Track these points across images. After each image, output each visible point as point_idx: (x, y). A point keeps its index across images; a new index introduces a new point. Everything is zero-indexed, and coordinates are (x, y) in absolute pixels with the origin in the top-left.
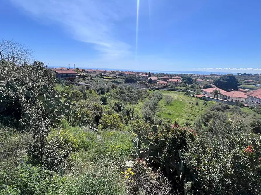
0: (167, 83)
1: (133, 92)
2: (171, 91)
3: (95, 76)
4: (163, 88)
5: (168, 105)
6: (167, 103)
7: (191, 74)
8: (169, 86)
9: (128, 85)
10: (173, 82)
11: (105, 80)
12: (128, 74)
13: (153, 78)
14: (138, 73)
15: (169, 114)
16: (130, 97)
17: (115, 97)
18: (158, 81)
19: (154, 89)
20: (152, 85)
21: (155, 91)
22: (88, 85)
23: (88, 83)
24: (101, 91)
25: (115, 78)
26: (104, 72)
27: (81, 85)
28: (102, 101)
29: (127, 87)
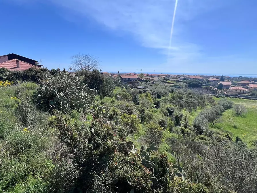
0: (244, 89)
2: (250, 99)
3: (158, 80)
4: (237, 95)
5: (238, 116)
6: (237, 114)
8: (249, 93)
9: (190, 90)
10: (255, 89)
11: (166, 84)
12: (193, 79)
13: (224, 83)
14: (209, 77)
15: (235, 127)
16: (187, 103)
17: (171, 102)
18: (232, 87)
19: (223, 95)
20: (221, 91)
21: (224, 98)
22: (146, 89)
23: (146, 87)
24: (158, 94)
25: (177, 82)
26: (169, 76)
27: (140, 89)
28: (155, 104)
29: (188, 92)
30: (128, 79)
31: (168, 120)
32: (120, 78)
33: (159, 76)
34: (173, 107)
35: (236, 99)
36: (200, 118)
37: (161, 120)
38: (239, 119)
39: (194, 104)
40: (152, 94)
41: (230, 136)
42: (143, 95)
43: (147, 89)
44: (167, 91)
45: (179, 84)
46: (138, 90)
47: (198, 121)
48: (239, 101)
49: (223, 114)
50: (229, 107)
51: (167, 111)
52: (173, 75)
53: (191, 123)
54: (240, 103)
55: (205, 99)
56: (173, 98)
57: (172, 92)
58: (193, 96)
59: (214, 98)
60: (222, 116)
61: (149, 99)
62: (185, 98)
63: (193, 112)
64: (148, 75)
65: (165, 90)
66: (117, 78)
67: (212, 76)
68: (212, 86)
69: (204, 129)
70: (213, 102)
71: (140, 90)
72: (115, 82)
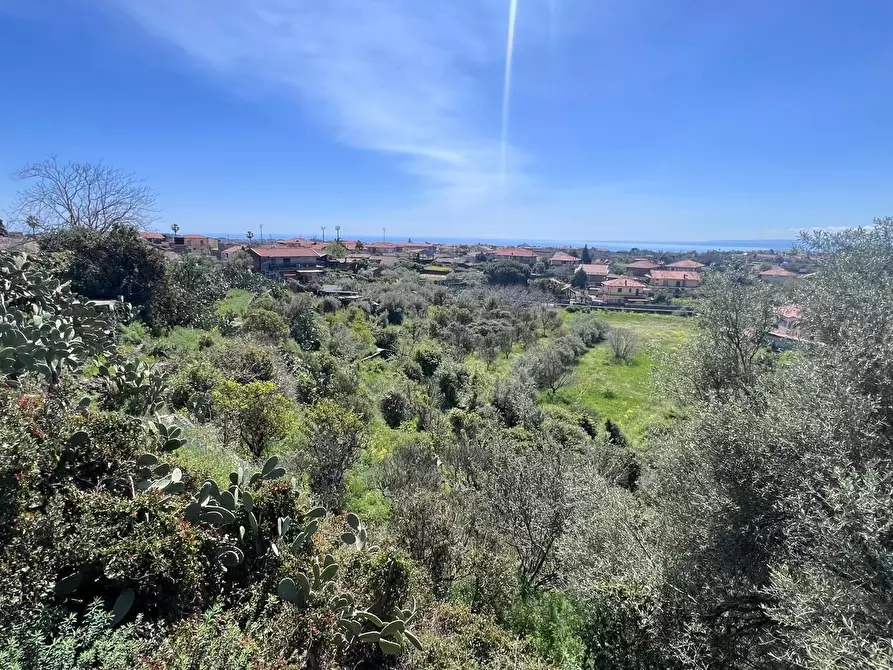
0: (638, 284)
1: (503, 316)
2: (653, 312)
3: (395, 265)
4: (622, 303)
5: (620, 363)
6: (617, 356)
7: (757, 249)
8: (651, 295)
9: (494, 294)
10: (666, 283)
11: (424, 276)
12: (506, 256)
13: (590, 269)
14: (552, 251)
15: (609, 395)
16: (484, 333)
17: (434, 334)
18: (610, 279)
19: (587, 306)
20: (583, 293)
21: (589, 312)
22: (349, 294)
23: (350, 289)
24: (390, 311)
25: (460, 268)
26: (430, 250)
27: (328, 294)
28: (379, 345)
29: (487, 300)
30: (282, 261)
31: (417, 395)
32: (250, 258)
33: (398, 249)
34: (439, 350)
35: (619, 313)
36: (514, 381)
37: (389, 394)
38: (621, 370)
39: (504, 335)
40: (369, 310)
41: (591, 422)
42: (341, 315)
43: (354, 294)
44: (422, 299)
45: (464, 274)
46: (321, 300)
47: (503, 387)
48: (625, 319)
49: (579, 358)
50: (597, 340)
51: (417, 366)
52: (447, 246)
53: (485, 396)
54: (627, 326)
55: (536, 317)
56: (442, 321)
57: (439, 300)
58: (502, 312)
59: (561, 312)
60: (580, 367)
61: (359, 329)
62: (478, 320)
63: (498, 361)
64: (359, 246)
65: (416, 298)
66: (240, 257)
68: (559, 278)
69: (519, 410)
70: (558, 326)
71: (328, 298)
72: (230, 274)
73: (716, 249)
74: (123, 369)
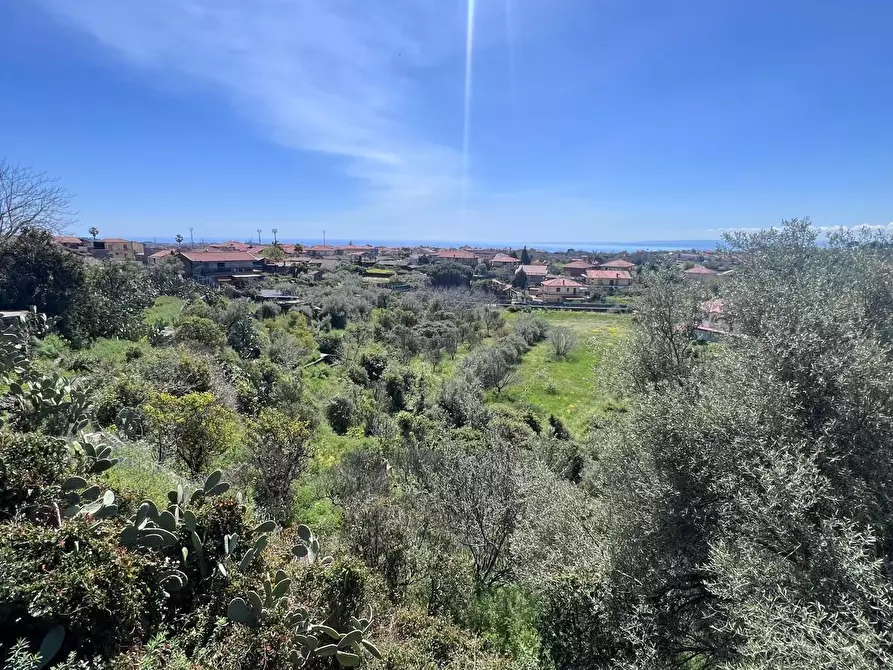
0: (576, 284)
1: (448, 317)
2: (590, 310)
3: (337, 267)
4: (561, 302)
5: (560, 360)
6: (558, 354)
7: (681, 249)
8: (587, 294)
9: (437, 296)
10: (601, 282)
11: (367, 279)
12: (449, 258)
13: (530, 270)
14: (492, 252)
15: (552, 392)
16: (429, 335)
17: (379, 337)
18: (549, 279)
19: (527, 305)
20: (524, 293)
21: (530, 312)
22: (289, 299)
23: (289, 293)
24: (333, 316)
25: (402, 271)
26: (373, 252)
27: (267, 299)
28: (322, 350)
29: (431, 302)
30: (216, 266)
31: (364, 399)
32: (180, 263)
33: (339, 252)
34: (384, 353)
35: (558, 312)
36: (460, 380)
37: (334, 400)
38: (562, 367)
39: (449, 336)
40: (311, 314)
41: (536, 418)
42: (281, 321)
43: (295, 299)
44: (365, 302)
45: (407, 276)
46: (259, 306)
47: (449, 390)
48: (563, 317)
49: (524, 358)
50: (539, 338)
51: (363, 370)
52: (389, 248)
53: (432, 398)
54: (566, 324)
55: (479, 318)
56: (386, 324)
57: (383, 303)
58: (446, 314)
59: (504, 313)
60: (523, 365)
61: (301, 335)
62: (424, 322)
63: (443, 362)
64: (298, 249)
65: (359, 301)
66: (169, 262)
67: (502, 249)
68: (501, 279)
69: (466, 410)
70: (501, 326)
71: (266, 303)
72: (158, 279)
73: (645, 249)
74: (39, 386)
